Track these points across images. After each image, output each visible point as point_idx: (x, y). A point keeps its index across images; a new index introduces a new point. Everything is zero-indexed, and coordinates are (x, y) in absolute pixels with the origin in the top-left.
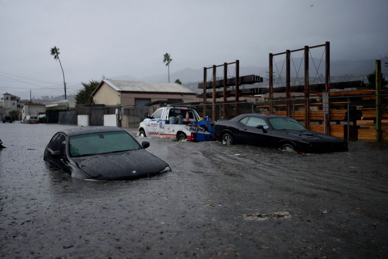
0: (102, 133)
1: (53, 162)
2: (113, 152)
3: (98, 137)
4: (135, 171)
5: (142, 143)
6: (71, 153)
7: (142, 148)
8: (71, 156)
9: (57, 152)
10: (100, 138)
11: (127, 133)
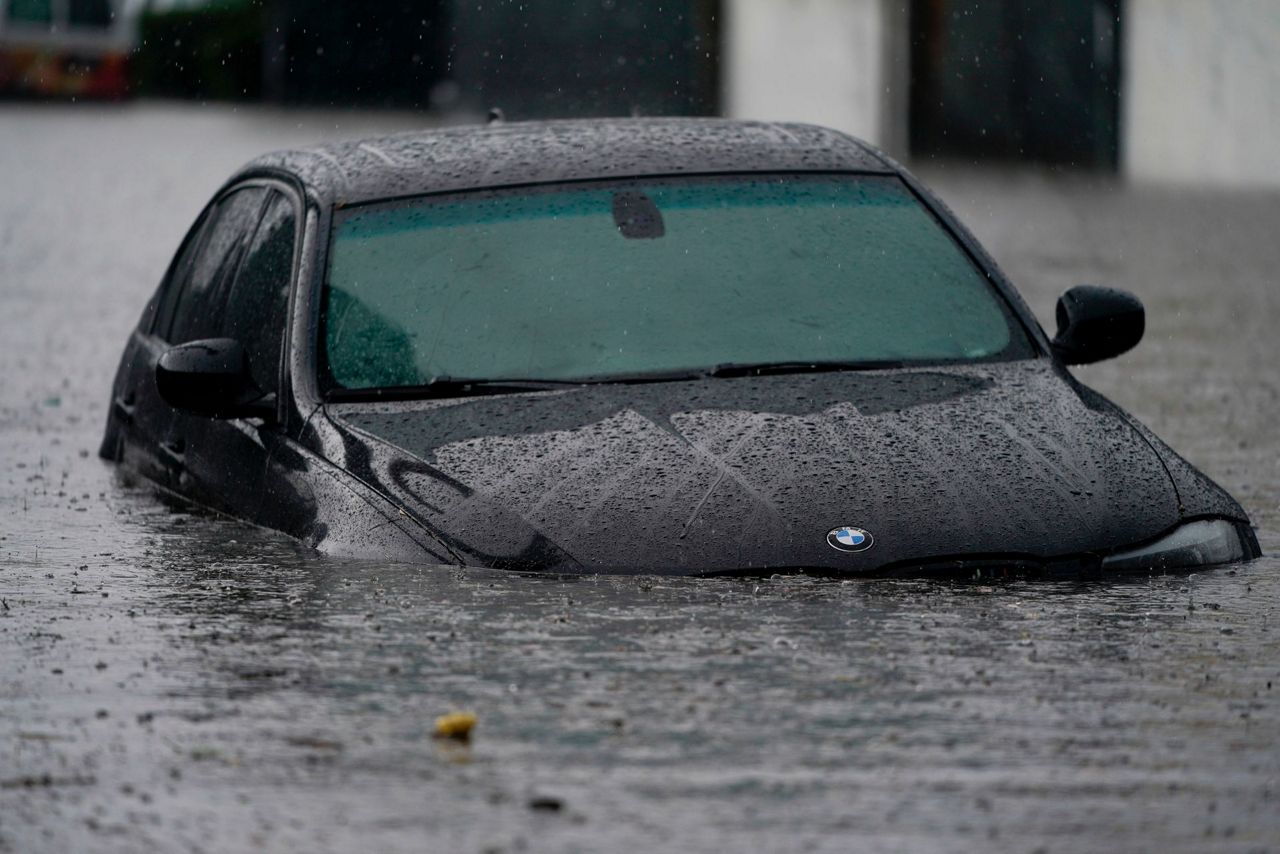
0: (648, 190)
1: (180, 457)
2: (727, 372)
3: (609, 218)
4: (859, 533)
5: (1060, 309)
6: (333, 366)
7: (1036, 351)
8: (330, 391)
9: (211, 352)
10: (627, 234)
11: (914, 191)
